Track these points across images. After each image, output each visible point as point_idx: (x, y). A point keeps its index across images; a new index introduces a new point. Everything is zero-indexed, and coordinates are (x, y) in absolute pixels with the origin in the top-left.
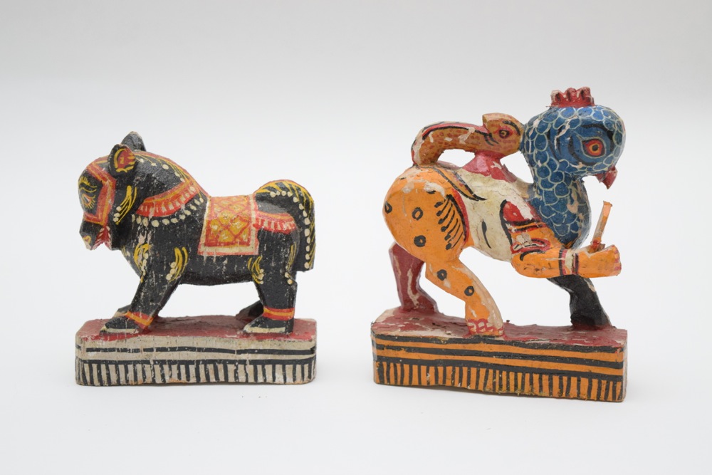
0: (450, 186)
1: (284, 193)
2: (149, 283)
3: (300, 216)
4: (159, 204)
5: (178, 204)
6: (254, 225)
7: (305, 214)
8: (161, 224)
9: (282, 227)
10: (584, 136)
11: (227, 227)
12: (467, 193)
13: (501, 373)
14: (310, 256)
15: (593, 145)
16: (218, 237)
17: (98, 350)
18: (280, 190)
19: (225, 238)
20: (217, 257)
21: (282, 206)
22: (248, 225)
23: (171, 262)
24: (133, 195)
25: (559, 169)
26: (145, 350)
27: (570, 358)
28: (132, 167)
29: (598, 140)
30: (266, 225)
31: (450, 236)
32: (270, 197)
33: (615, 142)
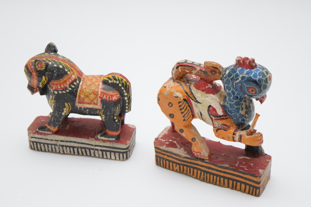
0: (186, 94)
1: (115, 82)
2: (55, 115)
3: (122, 92)
4: (57, 85)
5: (65, 85)
6: (99, 97)
7: (124, 91)
8: (58, 93)
9: (112, 98)
10: (247, 85)
11: (87, 96)
12: (193, 98)
13: (207, 174)
14: (128, 107)
15: (251, 89)
16: (84, 100)
17: (36, 138)
18: (113, 80)
19: (87, 101)
20: (84, 108)
21: (114, 87)
22: (97, 97)
23: (64, 108)
24: (46, 79)
25: (237, 95)
26: (55, 140)
27: (237, 175)
28: (44, 68)
29: (254, 88)
30: (105, 97)
31: (185, 116)
32: (109, 83)
33: (262, 89)
